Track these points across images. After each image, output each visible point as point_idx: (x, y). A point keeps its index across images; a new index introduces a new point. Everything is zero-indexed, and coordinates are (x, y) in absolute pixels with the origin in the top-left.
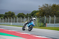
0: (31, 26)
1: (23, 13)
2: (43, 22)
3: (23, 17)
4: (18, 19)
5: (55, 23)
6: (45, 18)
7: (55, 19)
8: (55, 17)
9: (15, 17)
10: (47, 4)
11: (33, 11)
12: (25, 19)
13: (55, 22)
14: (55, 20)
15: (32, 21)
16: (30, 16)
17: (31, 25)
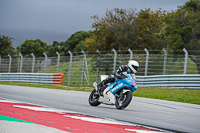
0: (125, 91)
1: (39, 41)
2: (107, 70)
3: (39, 54)
4: (21, 60)
5: (146, 72)
6: (115, 58)
7: (147, 61)
8: (148, 54)
9: (12, 54)
10: (120, 8)
11: (73, 33)
12: (47, 60)
13: (146, 69)
14: (147, 65)
15: (125, 73)
16: (63, 50)
17: (126, 88)
